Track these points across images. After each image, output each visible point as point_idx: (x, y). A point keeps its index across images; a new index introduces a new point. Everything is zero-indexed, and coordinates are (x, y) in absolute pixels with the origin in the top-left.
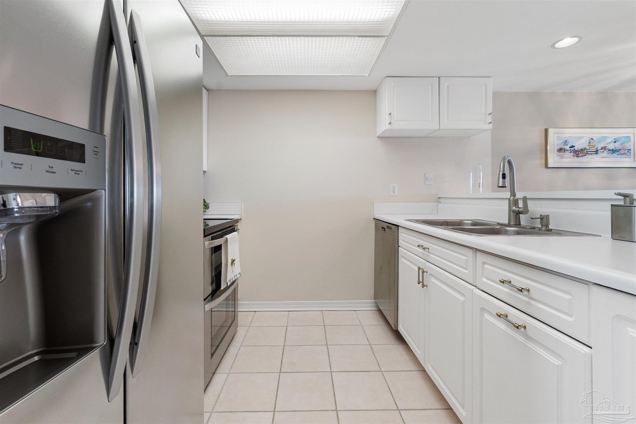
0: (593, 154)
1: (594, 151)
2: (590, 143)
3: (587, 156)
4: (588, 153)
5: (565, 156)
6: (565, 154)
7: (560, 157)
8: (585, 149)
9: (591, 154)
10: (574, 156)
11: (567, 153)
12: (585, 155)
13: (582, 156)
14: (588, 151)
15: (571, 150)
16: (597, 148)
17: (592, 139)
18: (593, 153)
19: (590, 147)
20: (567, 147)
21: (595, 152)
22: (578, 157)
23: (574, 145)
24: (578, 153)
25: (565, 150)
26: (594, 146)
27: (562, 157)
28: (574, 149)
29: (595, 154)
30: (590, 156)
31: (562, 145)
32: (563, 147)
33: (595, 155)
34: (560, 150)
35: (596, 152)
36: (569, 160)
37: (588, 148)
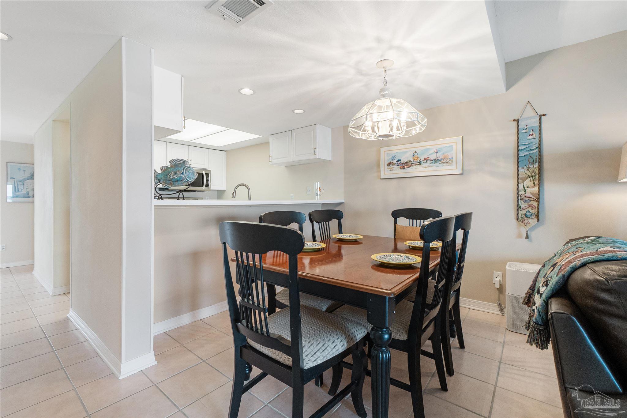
0: (417, 165)
1: (417, 162)
2: (414, 156)
3: (412, 167)
4: (413, 164)
5: (393, 169)
6: (393, 167)
7: (389, 170)
8: (410, 161)
9: (415, 165)
10: (400, 168)
11: (395, 166)
12: (410, 167)
13: (408, 167)
14: (412, 163)
15: (398, 163)
16: (421, 159)
17: (416, 152)
18: (417, 164)
19: (414, 159)
20: (395, 162)
21: (419, 163)
22: (404, 168)
23: (400, 159)
24: (404, 165)
25: (393, 164)
26: (417, 158)
27: (391, 170)
28: (401, 162)
29: (418, 164)
30: (414, 167)
31: (391, 159)
32: (392, 161)
33: (418, 166)
34: (389, 164)
35: (420, 163)
36: (397, 172)
37: (412, 160)
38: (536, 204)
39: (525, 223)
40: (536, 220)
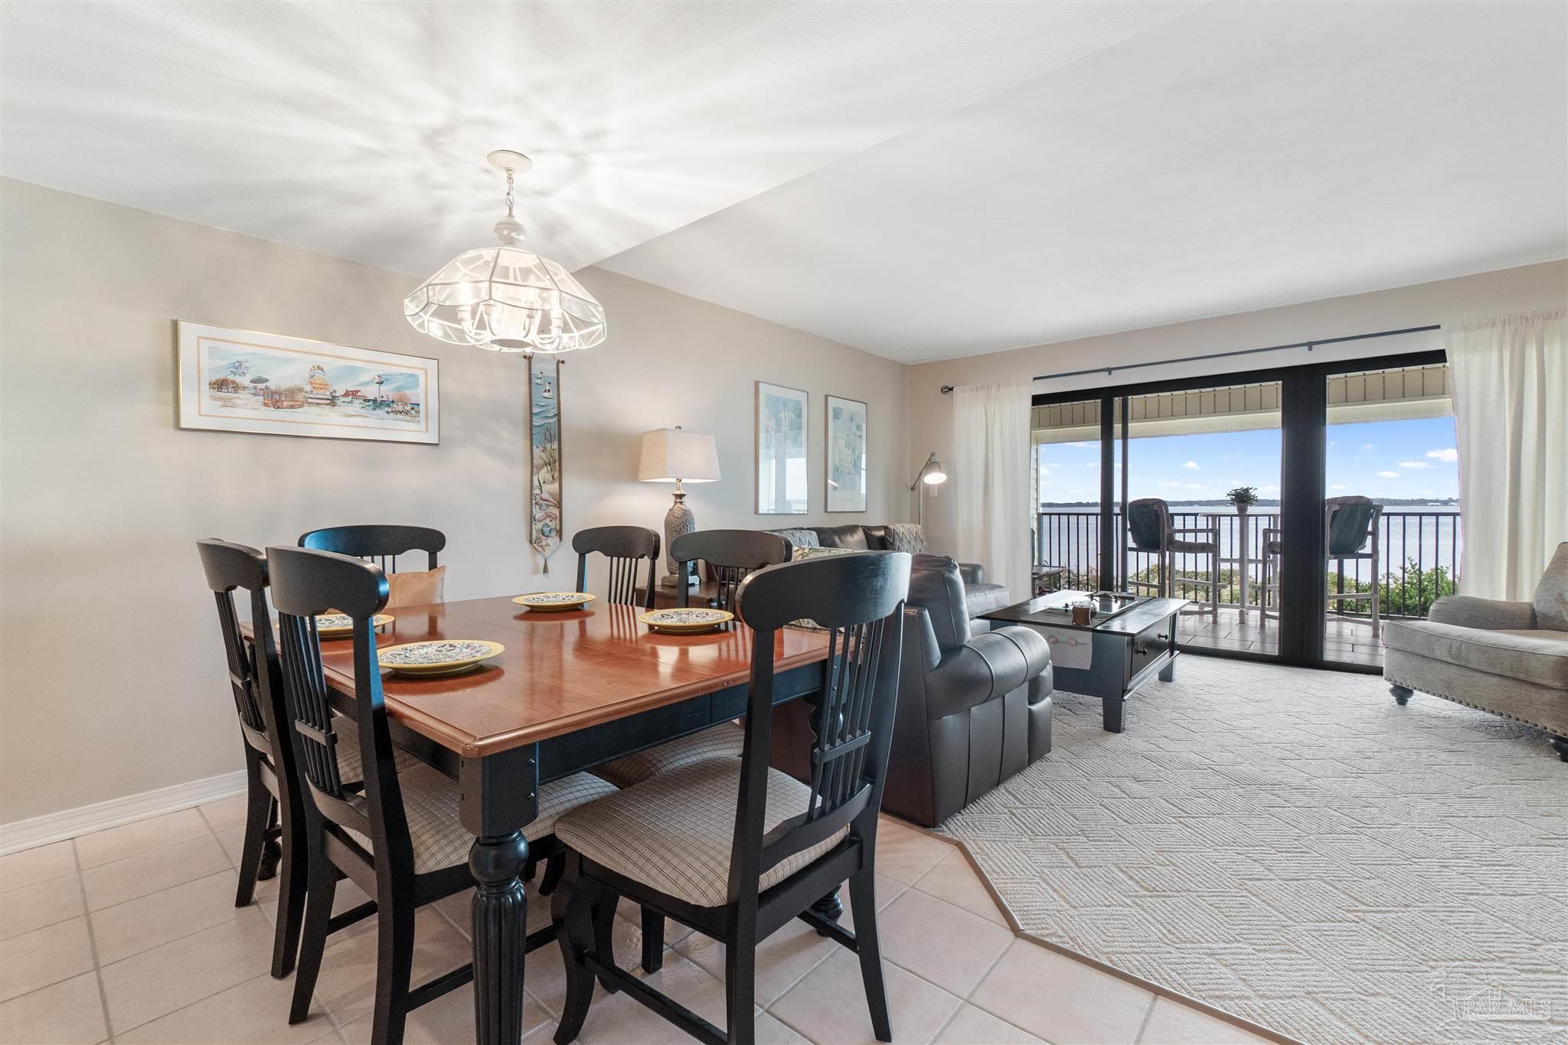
0: (323, 404)
1: (325, 397)
2: (312, 377)
3: (306, 408)
4: (309, 400)
5: (238, 402)
6: (237, 398)
7: (221, 403)
8: (301, 390)
9: (318, 404)
10: (266, 405)
11: (242, 394)
12: (301, 406)
13: (292, 407)
14: (307, 395)
15: (255, 388)
16: (335, 391)
17: (319, 367)
18: (323, 401)
19: (314, 388)
20: (245, 381)
21: (329, 402)
22: (279, 408)
23: (264, 376)
24: (275, 399)
25: (236, 387)
26: (325, 386)
27: (228, 404)
28: (267, 388)
29: (327, 404)
30: (315, 410)
31: (228, 371)
32: (231, 377)
33: (328, 407)
34: (220, 385)
35: (332, 401)
36: (248, 413)
37: (308, 388)
38: (556, 511)
39: (542, 546)
40: (558, 538)
